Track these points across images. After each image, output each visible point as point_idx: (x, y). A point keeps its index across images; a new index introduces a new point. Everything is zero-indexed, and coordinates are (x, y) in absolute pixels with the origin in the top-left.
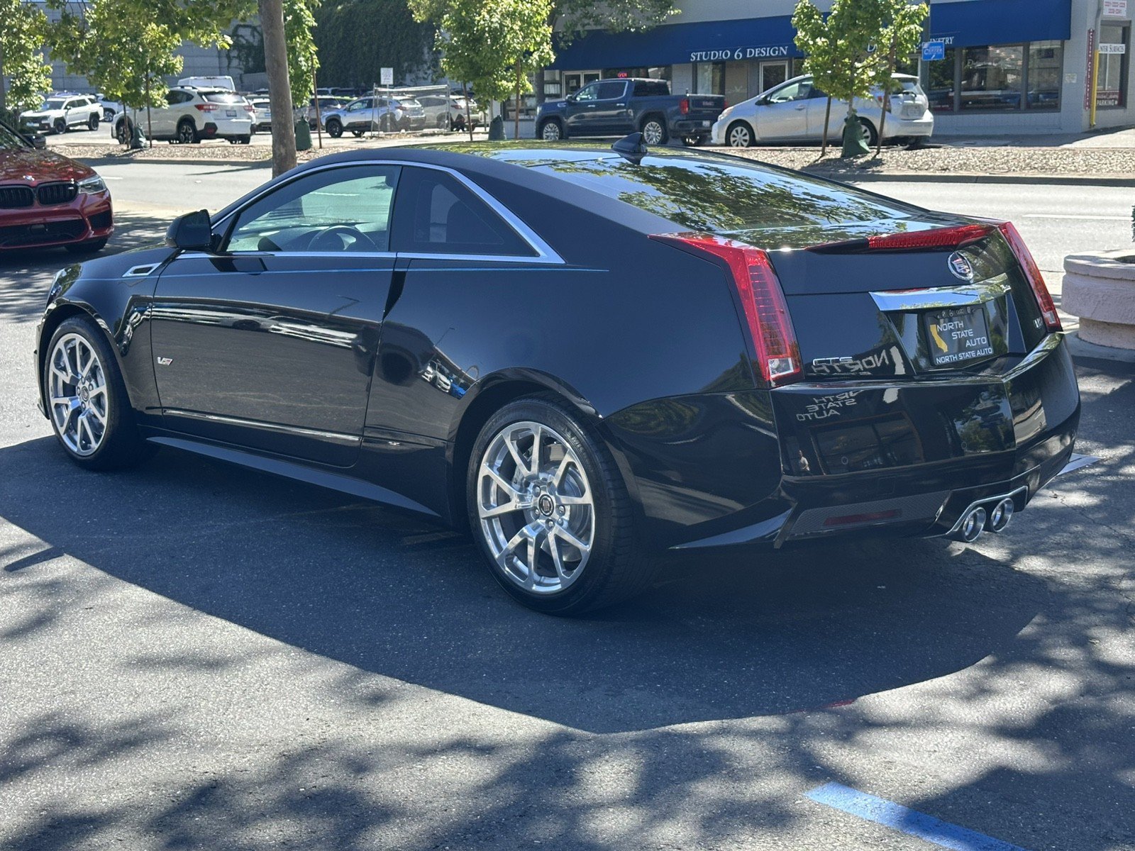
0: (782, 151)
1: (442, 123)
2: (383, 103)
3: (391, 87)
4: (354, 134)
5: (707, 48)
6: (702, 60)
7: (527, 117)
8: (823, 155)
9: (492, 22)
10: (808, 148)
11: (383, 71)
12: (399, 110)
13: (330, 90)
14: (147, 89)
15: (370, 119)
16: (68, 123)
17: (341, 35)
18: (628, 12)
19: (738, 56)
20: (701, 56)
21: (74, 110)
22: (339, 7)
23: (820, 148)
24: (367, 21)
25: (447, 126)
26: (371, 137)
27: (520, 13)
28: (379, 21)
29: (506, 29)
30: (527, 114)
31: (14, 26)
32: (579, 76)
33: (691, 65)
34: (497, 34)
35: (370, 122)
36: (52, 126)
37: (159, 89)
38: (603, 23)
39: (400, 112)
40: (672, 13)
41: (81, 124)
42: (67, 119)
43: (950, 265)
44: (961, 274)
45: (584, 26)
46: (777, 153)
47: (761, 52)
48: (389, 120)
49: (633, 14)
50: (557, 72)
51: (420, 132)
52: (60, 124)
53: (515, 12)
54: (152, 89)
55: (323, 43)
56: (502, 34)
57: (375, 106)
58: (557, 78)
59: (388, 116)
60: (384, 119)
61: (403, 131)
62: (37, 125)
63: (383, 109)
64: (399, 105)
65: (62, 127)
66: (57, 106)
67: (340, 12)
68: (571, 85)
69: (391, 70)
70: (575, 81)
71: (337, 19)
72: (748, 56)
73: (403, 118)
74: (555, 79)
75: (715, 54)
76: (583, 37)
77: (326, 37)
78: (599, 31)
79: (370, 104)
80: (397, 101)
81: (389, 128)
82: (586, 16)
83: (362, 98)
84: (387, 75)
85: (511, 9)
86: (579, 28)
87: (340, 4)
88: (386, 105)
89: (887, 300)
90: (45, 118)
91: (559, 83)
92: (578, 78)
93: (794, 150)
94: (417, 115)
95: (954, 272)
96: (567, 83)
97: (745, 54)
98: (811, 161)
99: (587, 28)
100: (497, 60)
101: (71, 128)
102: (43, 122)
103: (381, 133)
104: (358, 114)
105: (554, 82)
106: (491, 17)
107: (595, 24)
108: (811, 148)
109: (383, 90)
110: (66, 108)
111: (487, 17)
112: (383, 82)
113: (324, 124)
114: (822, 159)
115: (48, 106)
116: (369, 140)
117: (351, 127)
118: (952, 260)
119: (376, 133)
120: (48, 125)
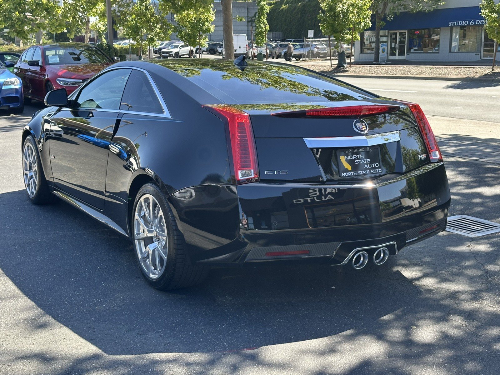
0: (473, 68)
1: (335, 54)
2: (308, 46)
3: (312, 38)
4: (296, 59)
5: (457, 20)
6: (454, 25)
7: (371, 52)
8: (492, 70)
9: (343, 9)
10: (487, 67)
11: (309, 31)
12: (315, 49)
13: (293, 40)
14: (199, 40)
15: (302, 53)
16: (180, 54)
17: (299, 16)
18: (420, 3)
19: (472, 23)
20: (454, 24)
21: (183, 49)
22: (299, 4)
23: (492, 67)
24: (311, 10)
25: (337, 56)
26: (302, 61)
27: (357, 5)
28: (316, 9)
29: (349, 12)
30: (372, 50)
31: (124, 11)
32: (397, 33)
33: (450, 27)
34: (346, 14)
35: (302, 54)
36: (174, 55)
37: (204, 39)
38: (408, 8)
39: (316, 50)
40: (441, 4)
41: (186, 55)
42: (180, 53)
43: (354, 126)
44: (360, 130)
45: (398, 9)
46: (471, 69)
47: (483, 22)
48: (310, 53)
49: (422, 4)
50: (387, 31)
51: (325, 58)
52: (177, 55)
53: (354, 3)
54: (201, 39)
55: (291, 19)
56: (347, 14)
57: (305, 47)
58: (387, 34)
59: (310, 51)
60: (308, 52)
61: (317, 58)
62: (168, 55)
63: (309, 48)
64: (316, 46)
65: (178, 56)
66: (176, 47)
67: (299, 6)
68: (393, 37)
69: (313, 31)
70: (395, 35)
71: (298, 9)
72: (477, 24)
73: (317, 52)
74: (385, 34)
75: (461, 23)
76: (398, 15)
77: (293, 17)
78: (407, 12)
79: (302, 46)
80: (315, 45)
81: (310, 57)
82: (400, 5)
83: (300, 43)
84: (311, 33)
85: (353, 3)
86: (396, 11)
87: (300, 2)
88: (310, 47)
89: (312, 142)
90: (171, 52)
91: (387, 36)
92: (396, 34)
93: (480, 68)
94: (323, 51)
95: (355, 129)
96: (391, 36)
97: (475, 22)
98: (486, 73)
99: (400, 11)
100: (344, 26)
101: (182, 56)
102: (170, 54)
103: (307, 59)
104: (297, 50)
105: (385, 36)
106: (343, 7)
107: (404, 9)
108: (488, 67)
109: (309, 40)
110: (180, 48)
111: (341, 6)
112: (309, 36)
113: (283, 55)
114: (492, 72)
115: (173, 47)
116: (301, 62)
117: (295, 56)
118: (356, 123)
119: (304, 59)
120: (172, 55)
